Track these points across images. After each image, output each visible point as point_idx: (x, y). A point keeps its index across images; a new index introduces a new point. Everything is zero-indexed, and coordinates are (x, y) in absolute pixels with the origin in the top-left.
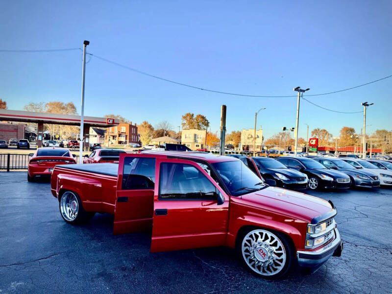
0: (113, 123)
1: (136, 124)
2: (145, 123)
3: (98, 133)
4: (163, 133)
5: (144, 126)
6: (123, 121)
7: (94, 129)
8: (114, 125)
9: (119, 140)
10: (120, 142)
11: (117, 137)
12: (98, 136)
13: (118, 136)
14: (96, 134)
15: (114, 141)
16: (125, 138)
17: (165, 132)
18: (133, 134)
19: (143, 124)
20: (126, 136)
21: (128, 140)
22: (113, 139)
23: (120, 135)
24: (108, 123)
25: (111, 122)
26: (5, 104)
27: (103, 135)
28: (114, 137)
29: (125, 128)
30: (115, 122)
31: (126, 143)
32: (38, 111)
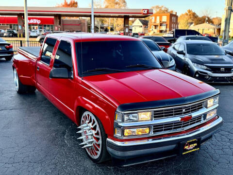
0: (148, 13)
1: (176, 13)
2: (190, 11)
3: (143, 24)
4: (205, 19)
5: (189, 14)
6: (167, 11)
7: (140, 20)
8: (149, 15)
9: (161, 29)
10: (161, 31)
11: (159, 27)
12: (143, 27)
13: (159, 25)
14: (141, 25)
15: (155, 31)
16: (165, 27)
17: (207, 19)
18: (174, 23)
19: (187, 12)
20: (167, 25)
21: (168, 29)
22: (156, 28)
23: (161, 25)
24: (143, 14)
25: (146, 12)
26: (77, 3)
27: (147, 25)
28: (156, 26)
29: (166, 17)
30: (149, 12)
31: (166, 31)
32: (99, 7)
